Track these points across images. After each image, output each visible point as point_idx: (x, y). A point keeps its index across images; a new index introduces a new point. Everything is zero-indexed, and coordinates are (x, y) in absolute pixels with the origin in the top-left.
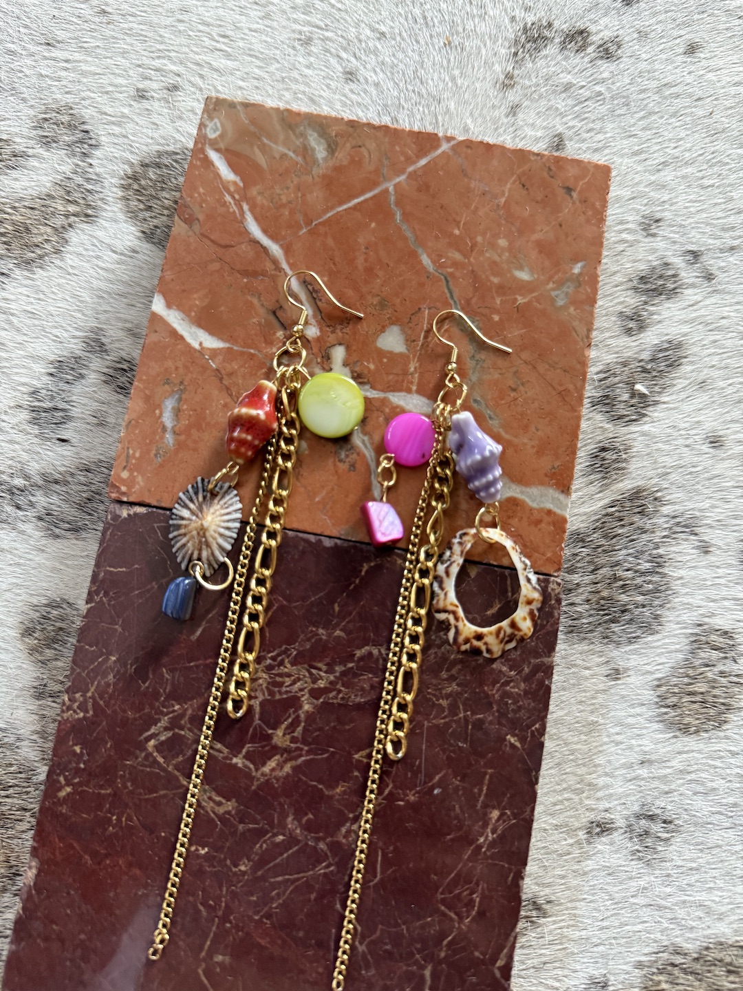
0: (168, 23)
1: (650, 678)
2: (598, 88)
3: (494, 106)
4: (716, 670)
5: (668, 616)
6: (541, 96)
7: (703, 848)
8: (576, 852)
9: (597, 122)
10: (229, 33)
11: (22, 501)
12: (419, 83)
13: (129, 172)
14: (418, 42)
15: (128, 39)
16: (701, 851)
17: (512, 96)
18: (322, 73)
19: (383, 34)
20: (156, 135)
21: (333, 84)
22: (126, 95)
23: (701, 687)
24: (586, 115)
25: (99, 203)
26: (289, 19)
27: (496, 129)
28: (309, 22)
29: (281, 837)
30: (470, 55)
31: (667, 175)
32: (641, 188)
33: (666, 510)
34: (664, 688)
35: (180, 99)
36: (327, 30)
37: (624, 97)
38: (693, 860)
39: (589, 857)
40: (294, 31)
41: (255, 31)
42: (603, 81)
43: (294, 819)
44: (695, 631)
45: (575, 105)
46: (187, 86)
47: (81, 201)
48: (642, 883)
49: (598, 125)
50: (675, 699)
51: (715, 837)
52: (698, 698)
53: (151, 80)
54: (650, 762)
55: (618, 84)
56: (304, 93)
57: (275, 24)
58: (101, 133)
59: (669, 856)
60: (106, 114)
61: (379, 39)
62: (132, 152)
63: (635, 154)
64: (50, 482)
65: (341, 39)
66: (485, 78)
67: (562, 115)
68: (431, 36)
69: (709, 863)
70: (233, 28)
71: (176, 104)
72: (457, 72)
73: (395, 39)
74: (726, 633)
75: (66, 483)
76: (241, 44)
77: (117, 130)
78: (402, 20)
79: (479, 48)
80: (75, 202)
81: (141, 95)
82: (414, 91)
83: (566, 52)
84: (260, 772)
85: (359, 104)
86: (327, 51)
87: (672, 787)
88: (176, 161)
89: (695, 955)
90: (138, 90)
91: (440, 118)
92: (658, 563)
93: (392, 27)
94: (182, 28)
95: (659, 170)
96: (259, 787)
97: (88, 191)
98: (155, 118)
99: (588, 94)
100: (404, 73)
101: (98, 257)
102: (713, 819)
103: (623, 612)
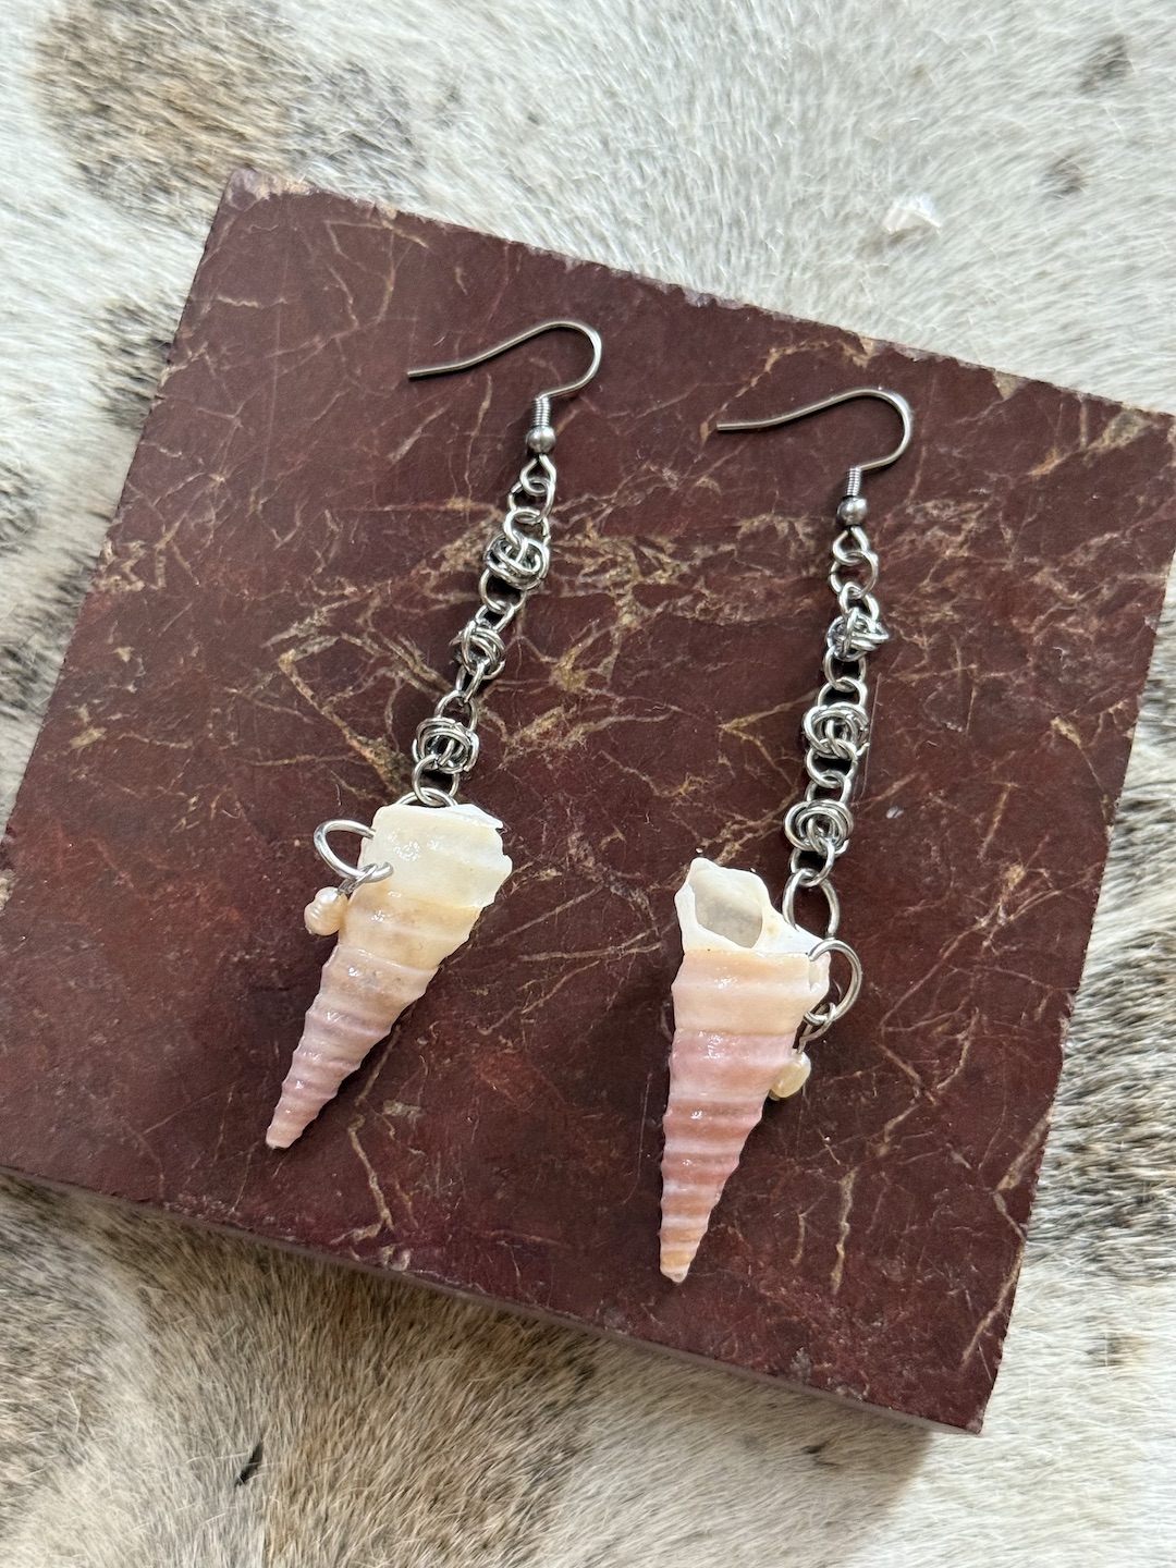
29: (553, 873)
43: (581, 839)
84: (517, 737)
96: (513, 767)
103: (1140, 1202)
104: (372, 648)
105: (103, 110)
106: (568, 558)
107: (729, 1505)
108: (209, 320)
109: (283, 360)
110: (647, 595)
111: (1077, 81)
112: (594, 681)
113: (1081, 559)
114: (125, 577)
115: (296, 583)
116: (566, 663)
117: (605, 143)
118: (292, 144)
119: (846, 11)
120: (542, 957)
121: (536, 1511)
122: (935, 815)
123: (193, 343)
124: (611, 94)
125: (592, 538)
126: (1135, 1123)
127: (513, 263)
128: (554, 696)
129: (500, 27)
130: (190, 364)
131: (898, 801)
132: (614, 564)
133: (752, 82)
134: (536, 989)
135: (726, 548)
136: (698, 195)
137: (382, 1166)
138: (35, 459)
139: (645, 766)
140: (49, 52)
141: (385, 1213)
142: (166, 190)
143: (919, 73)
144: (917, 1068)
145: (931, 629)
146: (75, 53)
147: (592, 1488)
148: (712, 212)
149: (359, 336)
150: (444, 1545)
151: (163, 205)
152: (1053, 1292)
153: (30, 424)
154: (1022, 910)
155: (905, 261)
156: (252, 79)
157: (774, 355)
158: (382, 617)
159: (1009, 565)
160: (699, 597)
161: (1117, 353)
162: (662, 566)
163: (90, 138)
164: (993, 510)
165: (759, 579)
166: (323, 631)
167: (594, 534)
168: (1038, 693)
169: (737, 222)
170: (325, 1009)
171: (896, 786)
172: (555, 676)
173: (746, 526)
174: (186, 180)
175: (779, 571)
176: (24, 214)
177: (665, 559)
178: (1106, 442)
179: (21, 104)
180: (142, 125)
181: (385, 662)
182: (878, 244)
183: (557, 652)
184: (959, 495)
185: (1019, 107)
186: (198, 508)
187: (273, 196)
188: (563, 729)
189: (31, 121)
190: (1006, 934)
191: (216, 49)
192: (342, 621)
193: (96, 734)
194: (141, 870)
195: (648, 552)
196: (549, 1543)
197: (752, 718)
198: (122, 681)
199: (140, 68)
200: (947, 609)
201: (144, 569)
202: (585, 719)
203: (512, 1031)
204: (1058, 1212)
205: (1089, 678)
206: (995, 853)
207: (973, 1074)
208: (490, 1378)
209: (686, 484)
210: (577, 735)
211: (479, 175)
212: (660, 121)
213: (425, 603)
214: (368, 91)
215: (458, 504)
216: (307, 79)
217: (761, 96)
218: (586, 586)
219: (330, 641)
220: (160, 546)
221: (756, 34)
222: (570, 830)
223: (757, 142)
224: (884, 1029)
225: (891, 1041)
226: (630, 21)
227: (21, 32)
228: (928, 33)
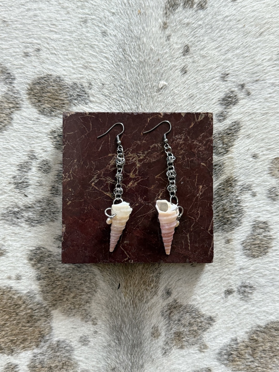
0: (30, 22)
1: (239, 241)
2: (200, 23)
3: (161, 38)
4: (262, 235)
5: (244, 220)
6: (178, 30)
7: (264, 294)
8: (222, 301)
9: (201, 37)
10: (55, 23)
11: (19, 216)
12: (131, 32)
13: (29, 88)
14: (128, 14)
15: (17, 32)
16: (263, 294)
17: (168, 32)
18: (93, 34)
19: (113, 13)
20: (36, 71)
21: (98, 38)
22: (20, 56)
23: (258, 242)
24: (196, 35)
25: (21, 102)
26: (76, 13)
27: (163, 47)
28: (85, 13)
30: (149, 16)
31: (229, 55)
32: (220, 62)
33: (239, 183)
34: (245, 244)
35: (42, 54)
36: (92, 15)
37: (210, 25)
38: (261, 298)
39: (226, 302)
40: (80, 18)
41: (65, 20)
42: (201, 19)
44: (254, 223)
45: (192, 32)
46: (43, 48)
47: (14, 102)
48: (244, 307)
49: (201, 38)
50: (249, 247)
51: (268, 290)
52: (257, 246)
53: (29, 48)
54: (243, 269)
55: (207, 20)
56: (88, 44)
57: (71, 16)
58: (15, 72)
59: (252, 298)
60: (15, 65)
61: (113, 16)
62: (28, 79)
63: (216, 48)
64: (27, 208)
65: (98, 18)
66: (156, 26)
67: (187, 36)
68: (133, 11)
69: (266, 298)
70: (56, 21)
71: (41, 57)
72: (144, 25)
73: (119, 15)
74: (264, 222)
75: (33, 207)
76: (60, 27)
77: (20, 71)
78: (120, 6)
79: (152, 13)
80: (11, 103)
81: (27, 55)
82: (129, 36)
83: (186, 9)
85: (110, 45)
86: (93, 24)
87: (252, 275)
88: (45, 81)
89: (264, 327)
90: (25, 53)
91: (141, 46)
92: (238, 202)
93: (117, 10)
94: (36, 24)
95: (226, 53)
97: (15, 97)
98: (34, 64)
99: (196, 26)
100: (124, 29)
101: (25, 123)
102: (266, 284)
103: (227, 221)
104: (104, 179)
105: (39, 101)
106: (128, 158)
107: (182, 274)
108: (67, 137)
109: (79, 140)
110: (140, 161)
111: (182, 54)
112: (136, 175)
113: (200, 138)
114: (67, 179)
115: (91, 173)
116: (131, 174)
117: (115, 85)
118: (69, 99)
119: (145, 53)
120: (139, 216)
121: (157, 282)
122: (188, 181)
123: (66, 141)
124: (114, 77)
125: (130, 155)
126: (225, 210)
127: (108, 116)
128: (131, 179)
129: (94, 70)
130: (66, 145)
131: (182, 181)
132: (134, 158)
133: (134, 68)
134: (140, 221)
135: (149, 151)
136: (131, 89)
137: (126, 250)
138: (47, 158)
139: (146, 186)
140: (29, 94)
141: (128, 256)
142: (53, 111)
143: (158, 60)
144: (194, 217)
145: (181, 155)
146: (33, 93)
147: (164, 277)
148: (133, 92)
149: (89, 133)
150: (147, 289)
151: (53, 114)
152: (219, 236)
153: (45, 153)
154: (203, 192)
155: (164, 91)
156: (60, 90)
157: (149, 119)
158: (104, 174)
159: (190, 142)
160: (147, 159)
161: (198, 97)
162: (141, 156)
163: (39, 106)
164: (186, 134)
165: (155, 154)
166: (96, 179)
167: (130, 154)
168: (198, 160)
169: (138, 92)
170: (113, 234)
171: (182, 179)
172: (130, 176)
173: (151, 147)
174: (55, 109)
175: (158, 152)
176: (33, 121)
177: (141, 155)
178: (199, 119)
179: (27, 103)
180: (46, 102)
181: (106, 181)
182: (159, 90)
183: (130, 173)
184: (180, 133)
185: (175, 61)
186: (74, 166)
187: (70, 115)
188: (133, 183)
189: (30, 106)
190: (201, 196)
191: (53, 86)
192: (99, 177)
193: (70, 202)
194: (82, 219)
195: (138, 154)
196: (160, 285)
197: (159, 175)
198: (71, 194)
199: (43, 93)
200: (183, 151)
201: (69, 177)
202: (136, 181)
203: (138, 227)
204: (217, 225)
205: (205, 156)
206: (197, 185)
207: (201, 216)
208: (147, 267)
209: (141, 143)
210: (136, 184)
211: (98, 96)
212: (122, 79)
213: (109, 171)
214: (77, 87)
215: (110, 155)
216: (68, 88)
217: (136, 71)
218: (131, 162)
219: (98, 180)
220: (70, 173)
221: (132, 60)
222: (138, 198)
223: (137, 78)
224: (188, 213)
225: (189, 215)
226: (113, 64)
227: (23, 92)
228: (158, 53)
